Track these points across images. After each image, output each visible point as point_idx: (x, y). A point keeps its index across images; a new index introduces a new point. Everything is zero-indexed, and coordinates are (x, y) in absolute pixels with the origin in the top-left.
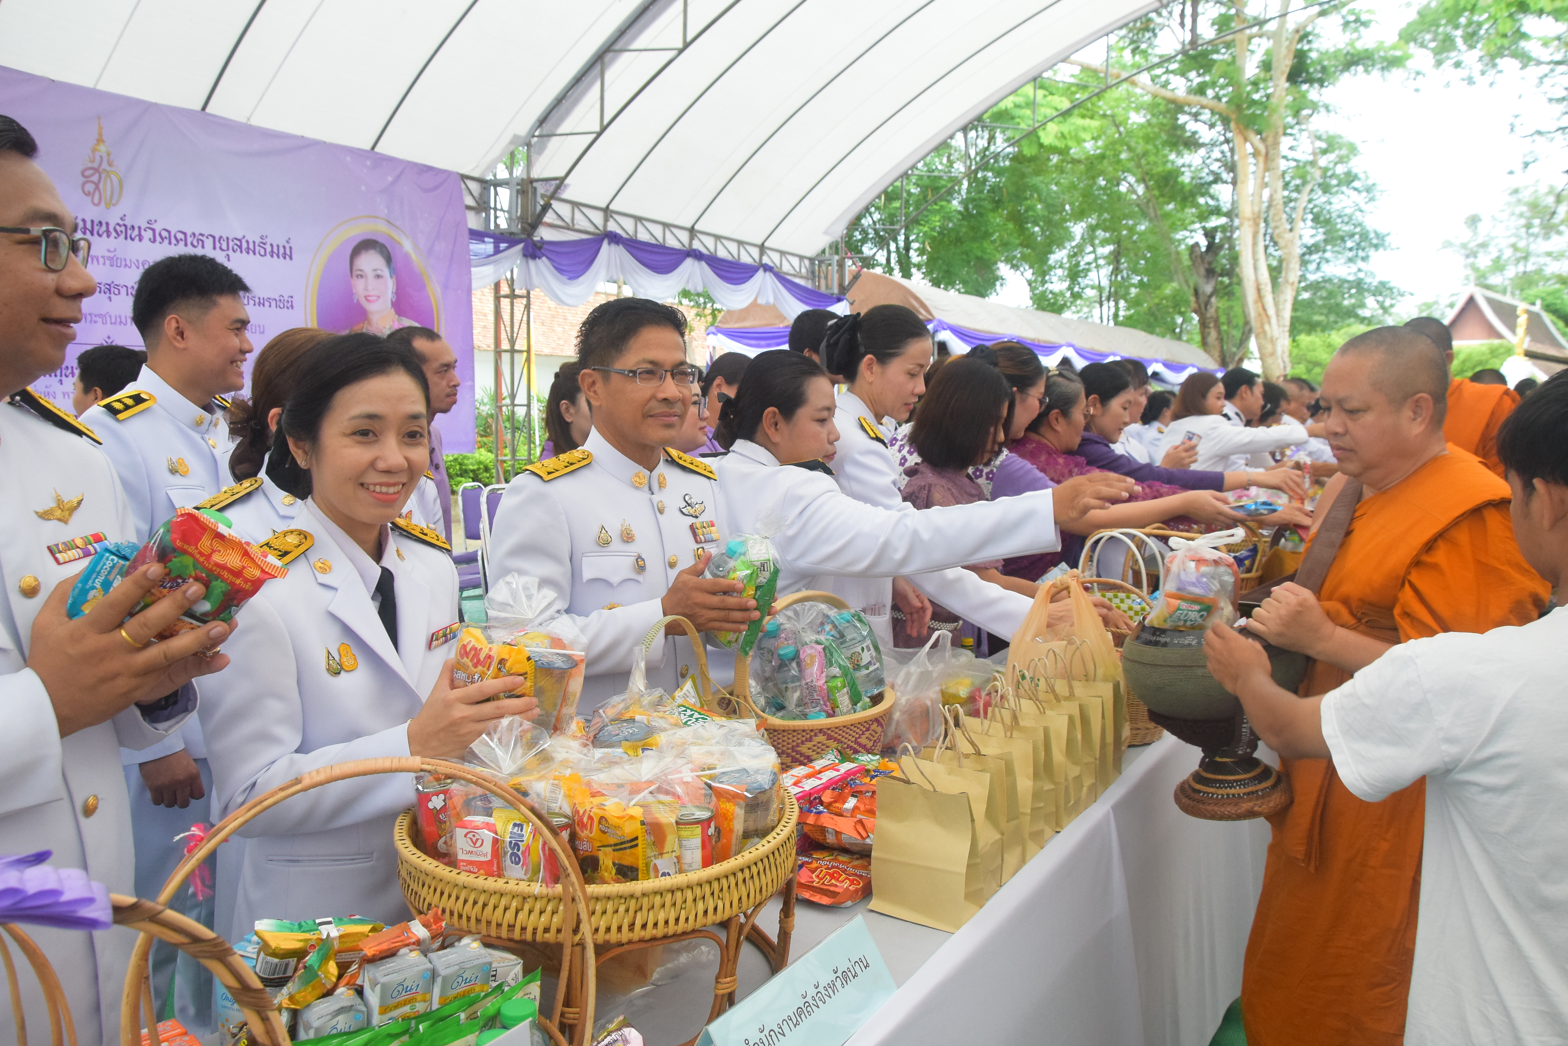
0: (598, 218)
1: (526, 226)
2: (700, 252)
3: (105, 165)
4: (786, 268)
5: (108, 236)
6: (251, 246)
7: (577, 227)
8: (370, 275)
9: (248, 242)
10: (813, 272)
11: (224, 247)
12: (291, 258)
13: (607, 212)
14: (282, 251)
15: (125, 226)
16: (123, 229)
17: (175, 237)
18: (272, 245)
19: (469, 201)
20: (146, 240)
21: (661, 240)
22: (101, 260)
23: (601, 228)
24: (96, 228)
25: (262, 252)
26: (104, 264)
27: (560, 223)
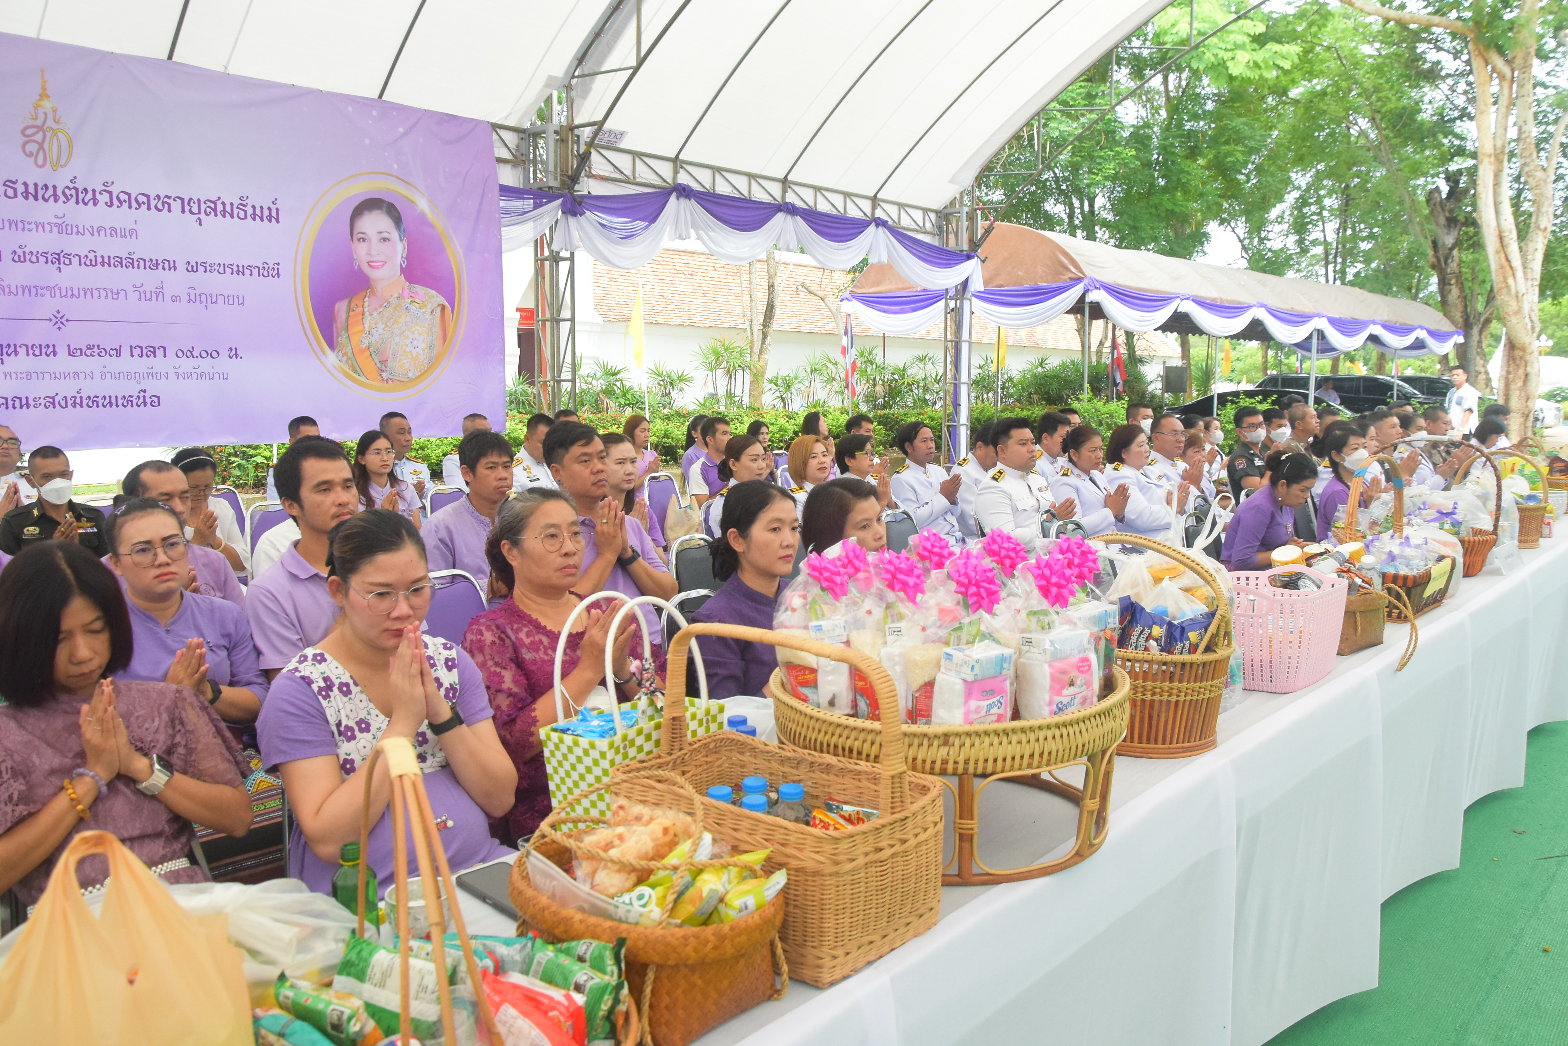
0: (666, 170)
1: (565, 179)
2: (793, 205)
3: (50, 123)
4: (905, 222)
5: (56, 201)
6: (228, 208)
7: (639, 180)
8: (375, 238)
9: (223, 204)
10: (940, 227)
11: (195, 209)
12: (278, 221)
13: (677, 162)
14: (266, 213)
15: (76, 189)
16: (73, 192)
17: (136, 200)
18: (254, 207)
19: (505, 154)
20: (101, 204)
21: (746, 194)
22: (48, 228)
23: (670, 181)
24: (41, 193)
25: (242, 215)
26: (51, 231)
27: (618, 176)
